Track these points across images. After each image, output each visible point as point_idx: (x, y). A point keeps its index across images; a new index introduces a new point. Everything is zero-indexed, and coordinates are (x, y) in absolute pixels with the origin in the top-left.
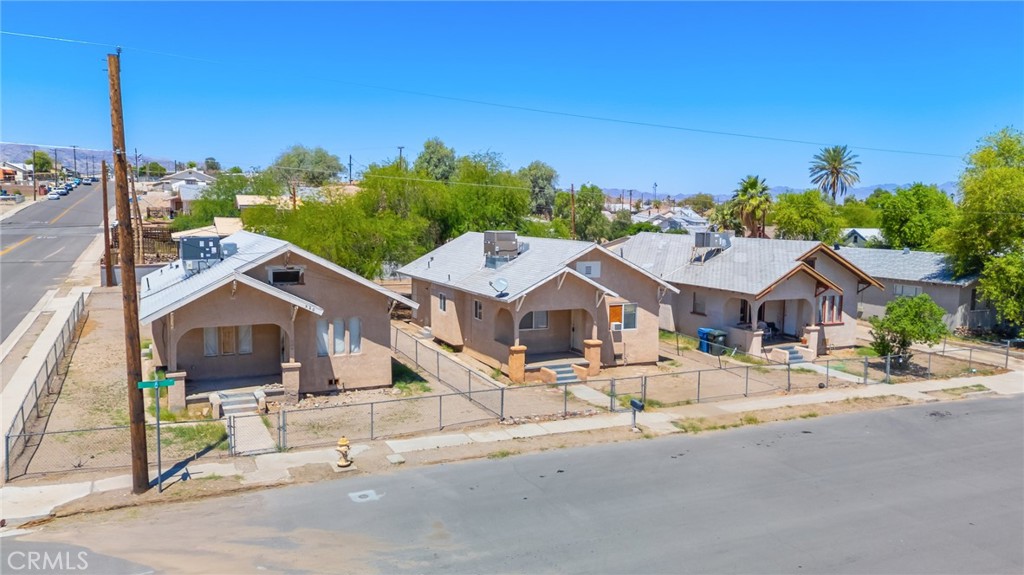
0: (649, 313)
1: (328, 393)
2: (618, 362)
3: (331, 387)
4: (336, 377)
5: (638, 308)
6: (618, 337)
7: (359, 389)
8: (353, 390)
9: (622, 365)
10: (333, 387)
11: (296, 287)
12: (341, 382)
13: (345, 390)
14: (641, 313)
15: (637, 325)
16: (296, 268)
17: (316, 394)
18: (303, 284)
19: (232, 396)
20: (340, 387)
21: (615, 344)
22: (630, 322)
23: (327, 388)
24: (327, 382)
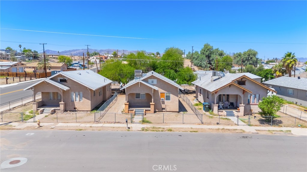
0: (174, 96)
1: (73, 111)
2: (163, 110)
3: (74, 110)
4: (76, 107)
5: (171, 94)
6: (163, 103)
7: (82, 111)
8: (80, 111)
9: (165, 111)
10: (75, 110)
11: (65, 83)
12: (77, 108)
13: (78, 111)
14: (172, 96)
15: (170, 99)
16: (65, 78)
17: (70, 111)
18: (67, 82)
19: (47, 109)
20: (77, 110)
21: (162, 105)
22: (168, 98)
23: (73, 110)
24: (73, 108)
